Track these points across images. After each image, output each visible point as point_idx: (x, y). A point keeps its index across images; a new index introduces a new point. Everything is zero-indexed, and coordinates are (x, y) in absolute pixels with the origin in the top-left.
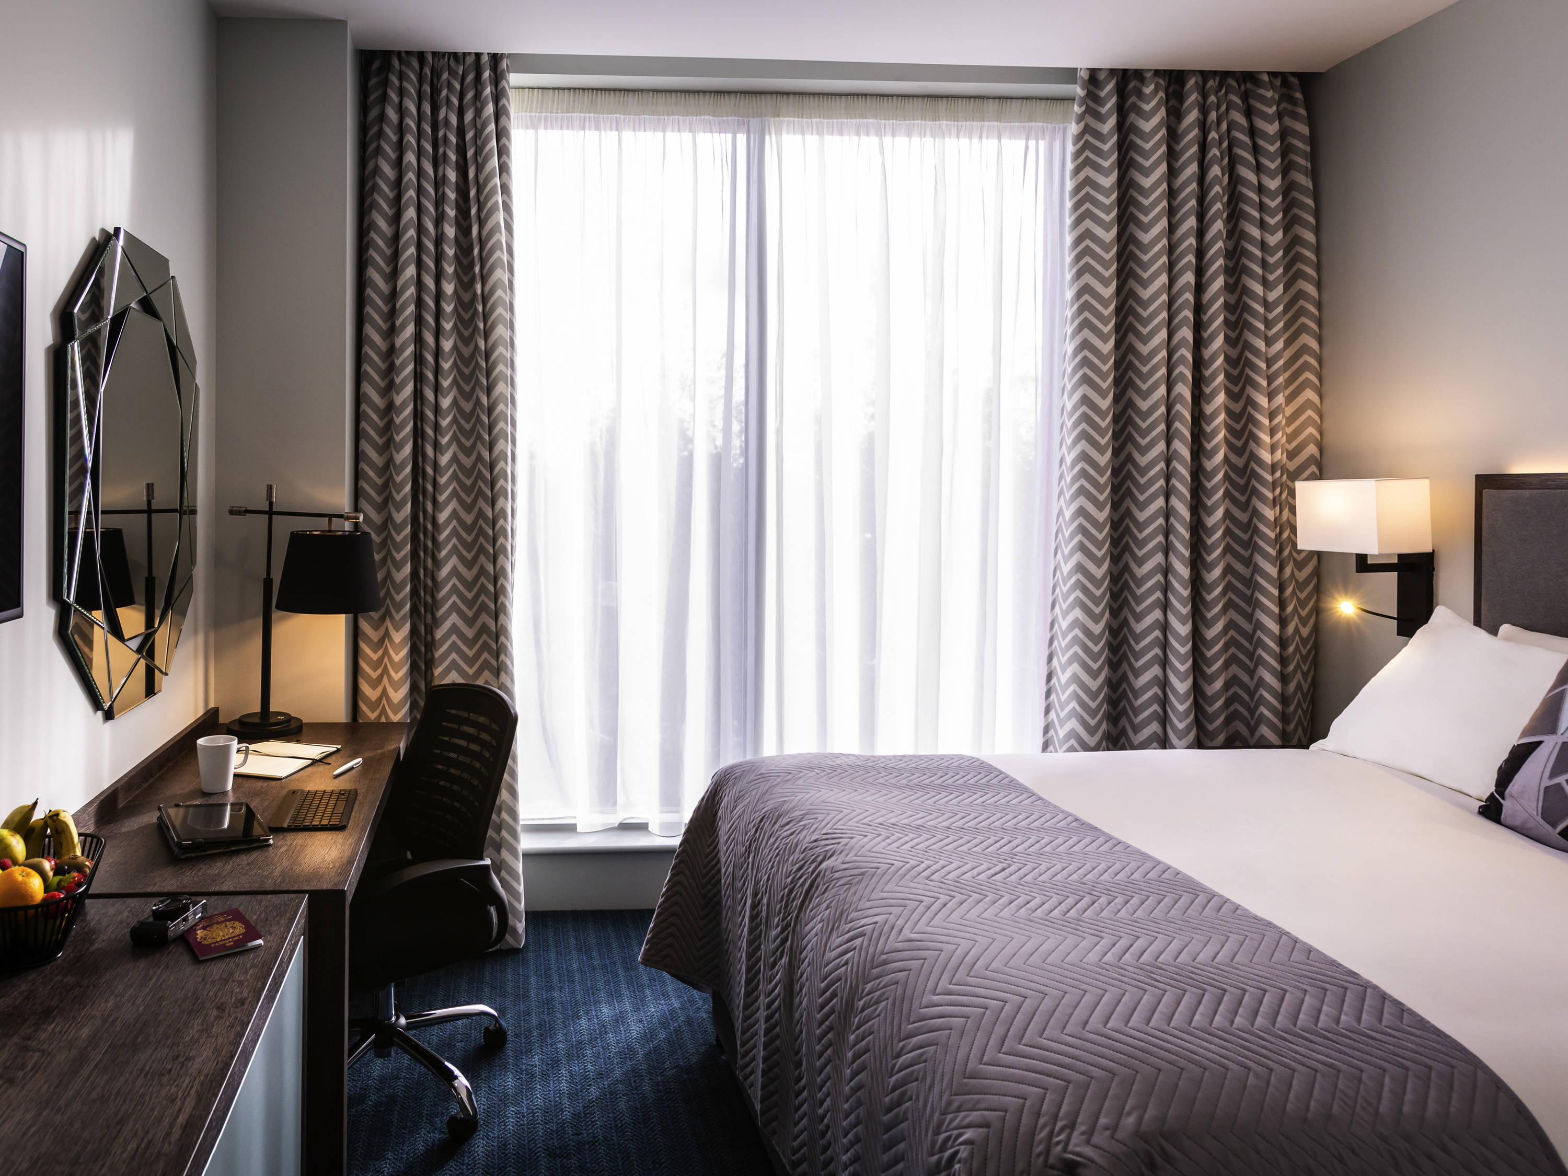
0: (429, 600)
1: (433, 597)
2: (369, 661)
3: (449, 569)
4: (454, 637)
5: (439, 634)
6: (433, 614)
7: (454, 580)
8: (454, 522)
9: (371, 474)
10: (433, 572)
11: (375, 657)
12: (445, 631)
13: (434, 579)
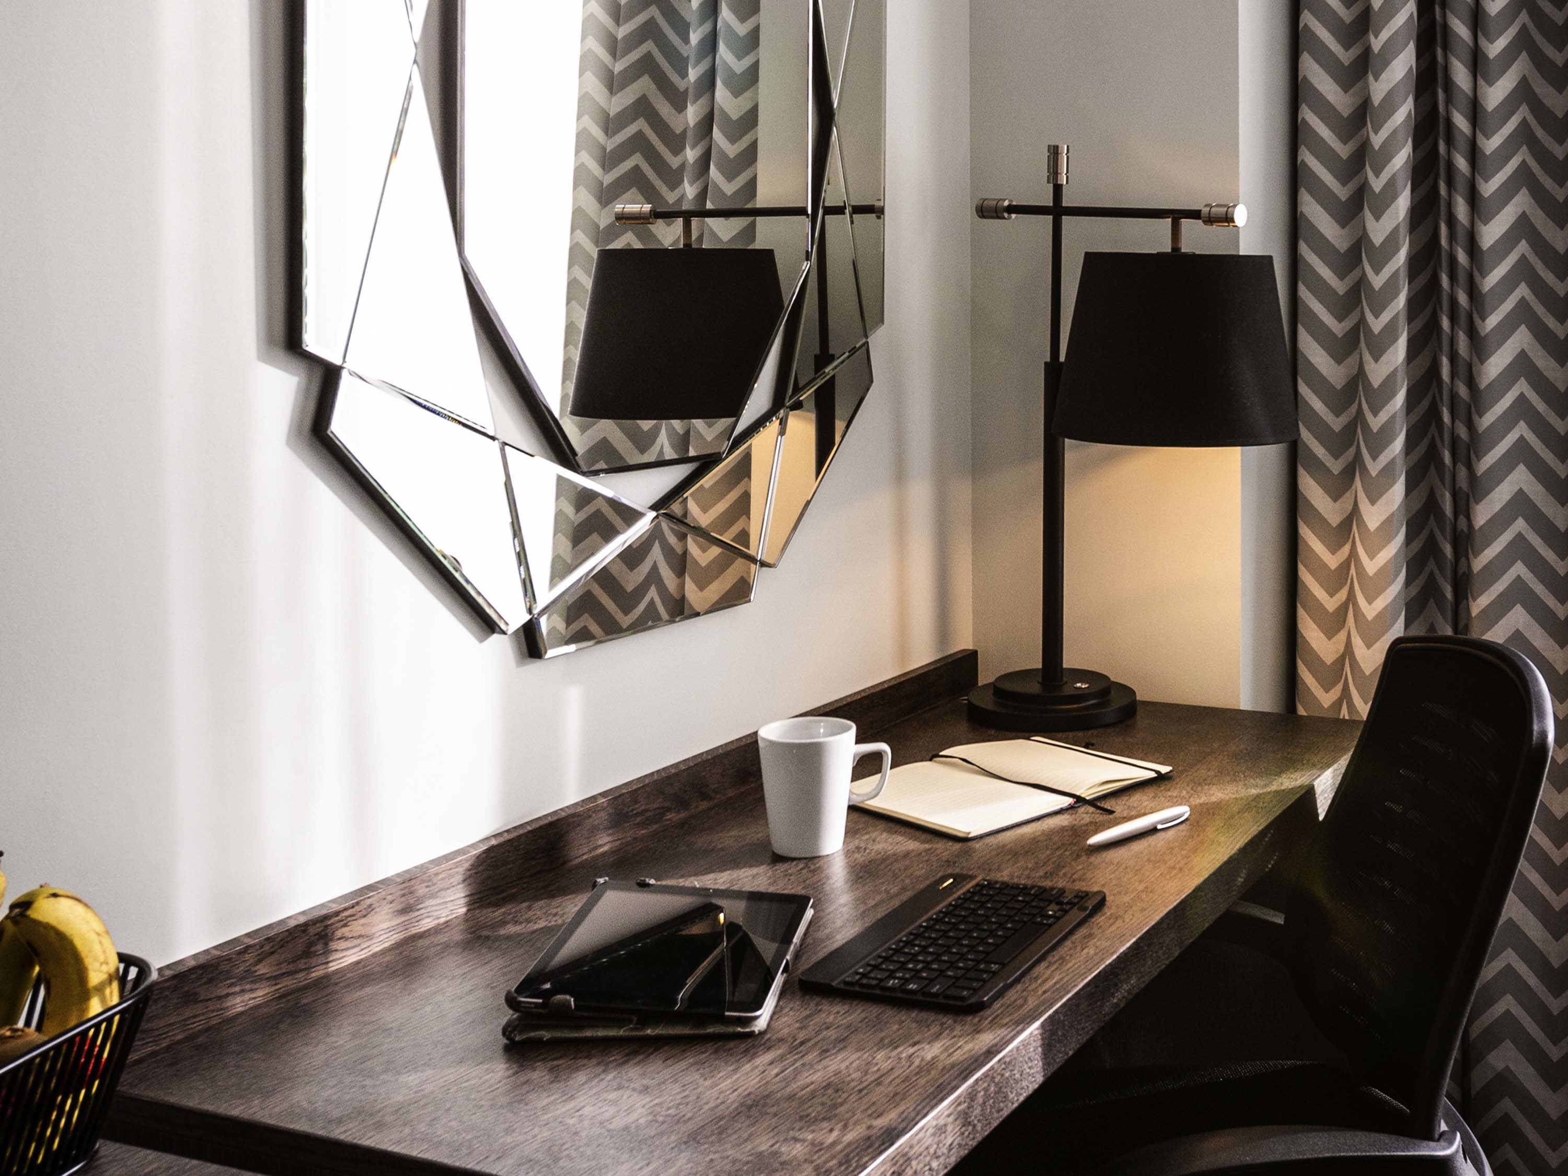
0: (1462, 432)
1: (1471, 426)
2: (1319, 569)
3: (1508, 360)
4: (1520, 525)
5: (1483, 514)
6: (1470, 468)
7: (1522, 387)
8: (1523, 247)
9: (1324, 132)
10: (1470, 367)
11: (1332, 561)
12: (1497, 507)
13: (1471, 383)
